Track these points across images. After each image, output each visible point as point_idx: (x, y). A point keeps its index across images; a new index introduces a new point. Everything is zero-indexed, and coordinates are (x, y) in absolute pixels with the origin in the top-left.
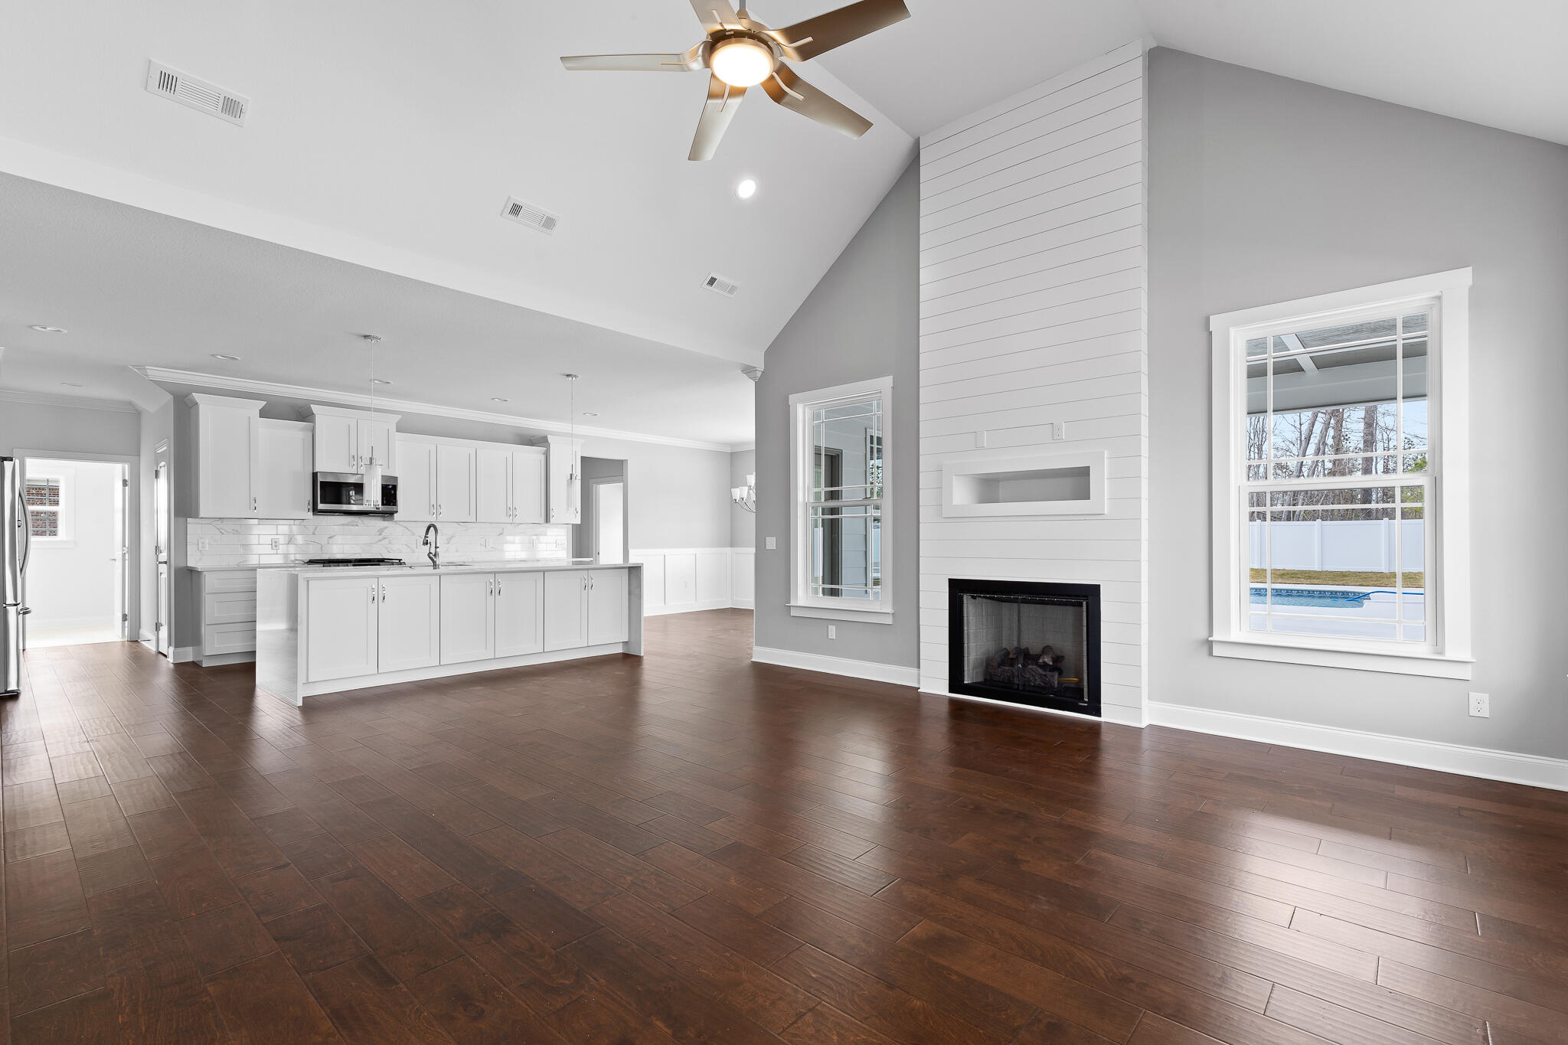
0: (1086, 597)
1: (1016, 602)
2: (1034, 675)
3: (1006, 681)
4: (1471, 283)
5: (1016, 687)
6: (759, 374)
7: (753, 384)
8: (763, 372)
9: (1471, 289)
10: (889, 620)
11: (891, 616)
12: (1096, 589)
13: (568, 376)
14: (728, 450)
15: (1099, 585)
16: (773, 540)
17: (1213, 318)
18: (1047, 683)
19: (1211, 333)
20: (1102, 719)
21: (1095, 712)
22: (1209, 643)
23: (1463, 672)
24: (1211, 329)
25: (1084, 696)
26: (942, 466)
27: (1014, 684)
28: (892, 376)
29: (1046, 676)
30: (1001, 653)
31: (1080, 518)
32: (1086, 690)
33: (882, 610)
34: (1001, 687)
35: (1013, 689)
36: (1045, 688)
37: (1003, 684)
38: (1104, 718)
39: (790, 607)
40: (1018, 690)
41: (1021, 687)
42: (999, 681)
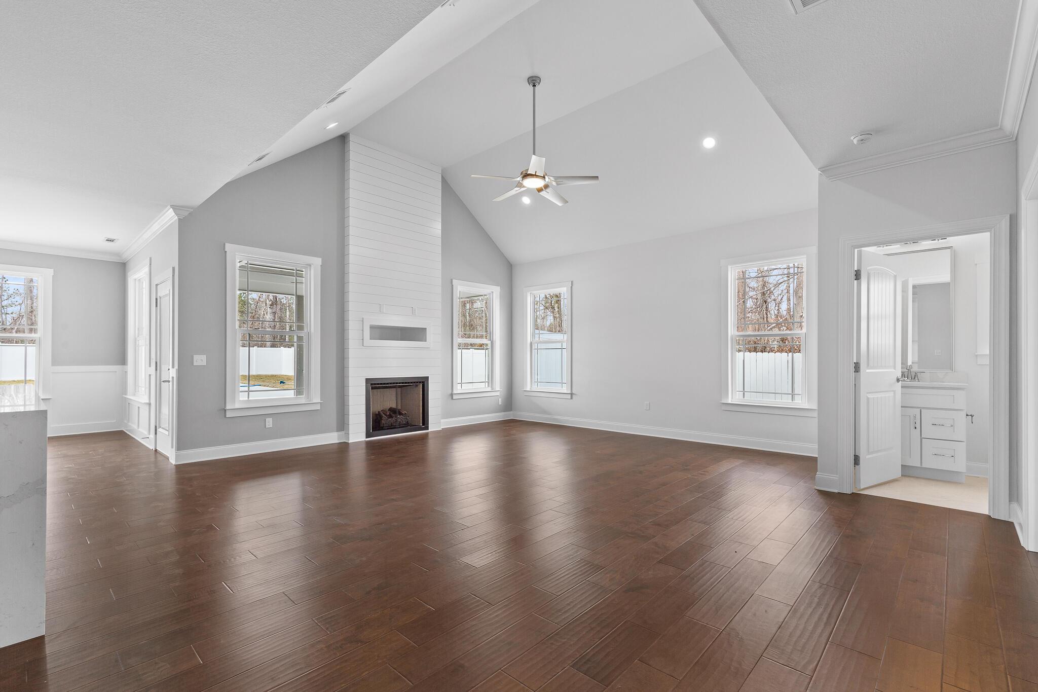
0: (422, 382)
4: (500, 291)
6: (187, 214)
9: (500, 293)
10: (318, 407)
11: (319, 404)
12: (428, 378)
16: (204, 357)
17: (454, 280)
18: (408, 422)
19: (452, 285)
20: (429, 430)
21: (427, 428)
22: (452, 395)
23: (498, 394)
24: (453, 284)
25: (420, 424)
26: (363, 318)
27: (395, 426)
28: (321, 259)
29: (406, 419)
30: (382, 413)
31: (422, 349)
32: (422, 421)
33: (311, 401)
34: (389, 429)
35: (395, 428)
36: (407, 424)
37: (390, 427)
38: (431, 430)
39: (226, 410)
40: (397, 428)
41: (398, 426)
42: (387, 426)
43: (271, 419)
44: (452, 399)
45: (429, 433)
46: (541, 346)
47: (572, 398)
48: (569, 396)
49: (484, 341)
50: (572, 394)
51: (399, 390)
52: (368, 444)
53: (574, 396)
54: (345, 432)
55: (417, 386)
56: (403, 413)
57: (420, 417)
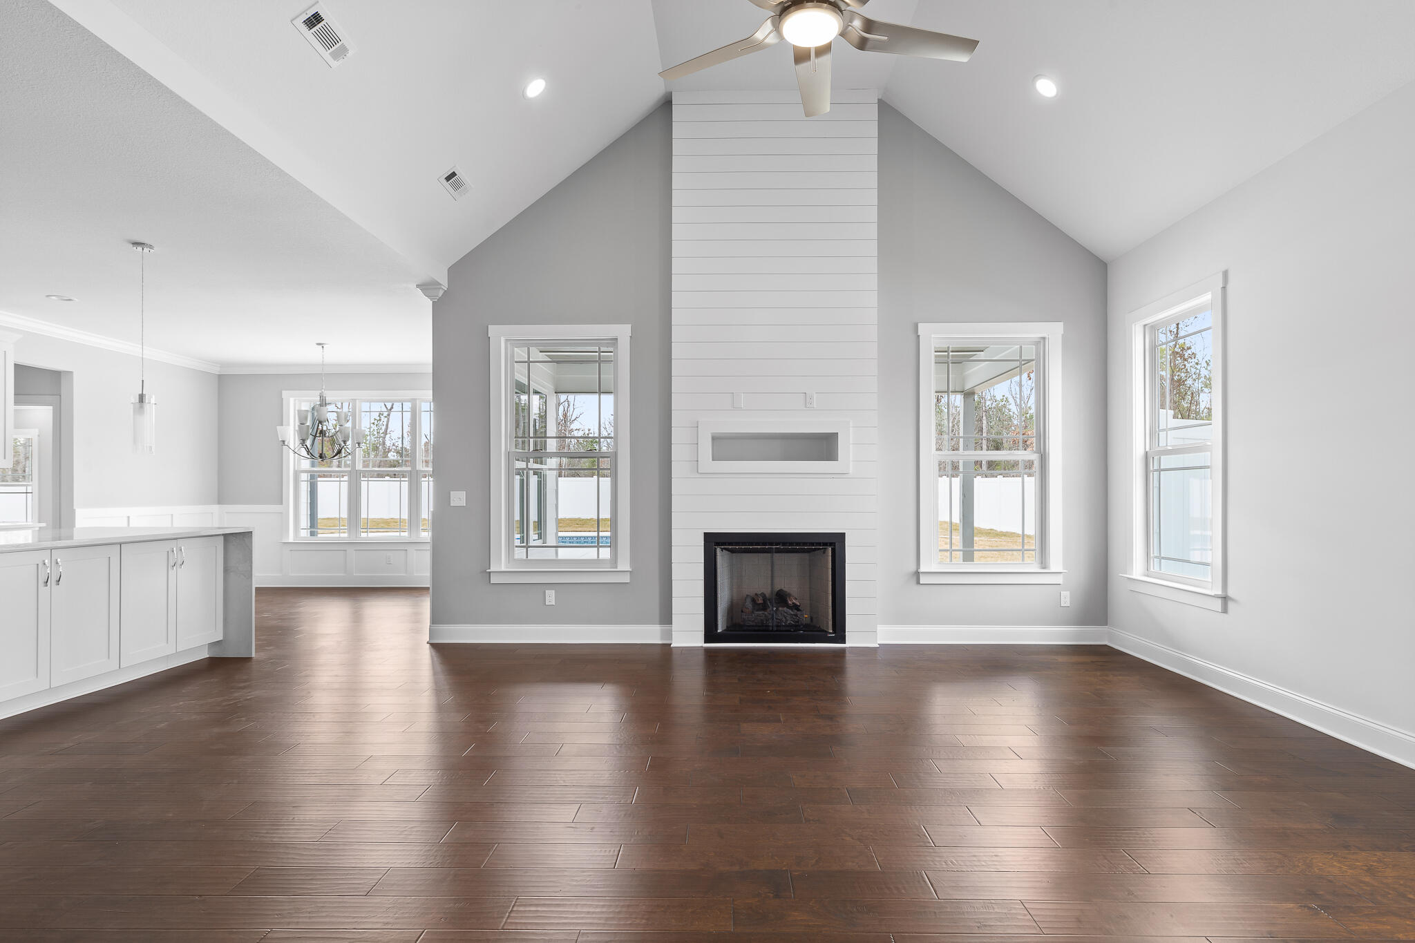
0: (831, 544)
1: (770, 552)
2: (785, 616)
3: (760, 624)
4: (1063, 333)
5: (771, 628)
6: (441, 293)
7: (428, 303)
8: (445, 292)
9: (1063, 335)
10: (626, 579)
11: (629, 574)
12: (842, 536)
13: (136, 244)
14: (216, 371)
15: (845, 533)
16: (463, 494)
17: (920, 325)
18: (799, 622)
19: (919, 336)
20: (847, 645)
21: (843, 640)
22: (917, 574)
23: (1059, 579)
24: (919, 334)
25: (828, 629)
26: (698, 422)
27: (769, 626)
28: (630, 325)
29: (796, 615)
30: (749, 600)
31: (829, 476)
32: (830, 623)
33: (616, 568)
34: (755, 631)
35: (768, 631)
36: (797, 626)
37: (756, 628)
38: (849, 644)
39: (490, 572)
40: (772, 631)
41: (775, 629)
42: (753, 626)
43: (554, 591)
44: (918, 582)
45: (843, 651)
46: (1167, 461)
47: (1225, 610)
48: (1218, 605)
49: (1021, 455)
50: (1225, 599)
51: (806, 556)
52: (710, 655)
53: (1231, 605)
54: (666, 627)
55: (824, 553)
56: (790, 602)
57: (828, 615)
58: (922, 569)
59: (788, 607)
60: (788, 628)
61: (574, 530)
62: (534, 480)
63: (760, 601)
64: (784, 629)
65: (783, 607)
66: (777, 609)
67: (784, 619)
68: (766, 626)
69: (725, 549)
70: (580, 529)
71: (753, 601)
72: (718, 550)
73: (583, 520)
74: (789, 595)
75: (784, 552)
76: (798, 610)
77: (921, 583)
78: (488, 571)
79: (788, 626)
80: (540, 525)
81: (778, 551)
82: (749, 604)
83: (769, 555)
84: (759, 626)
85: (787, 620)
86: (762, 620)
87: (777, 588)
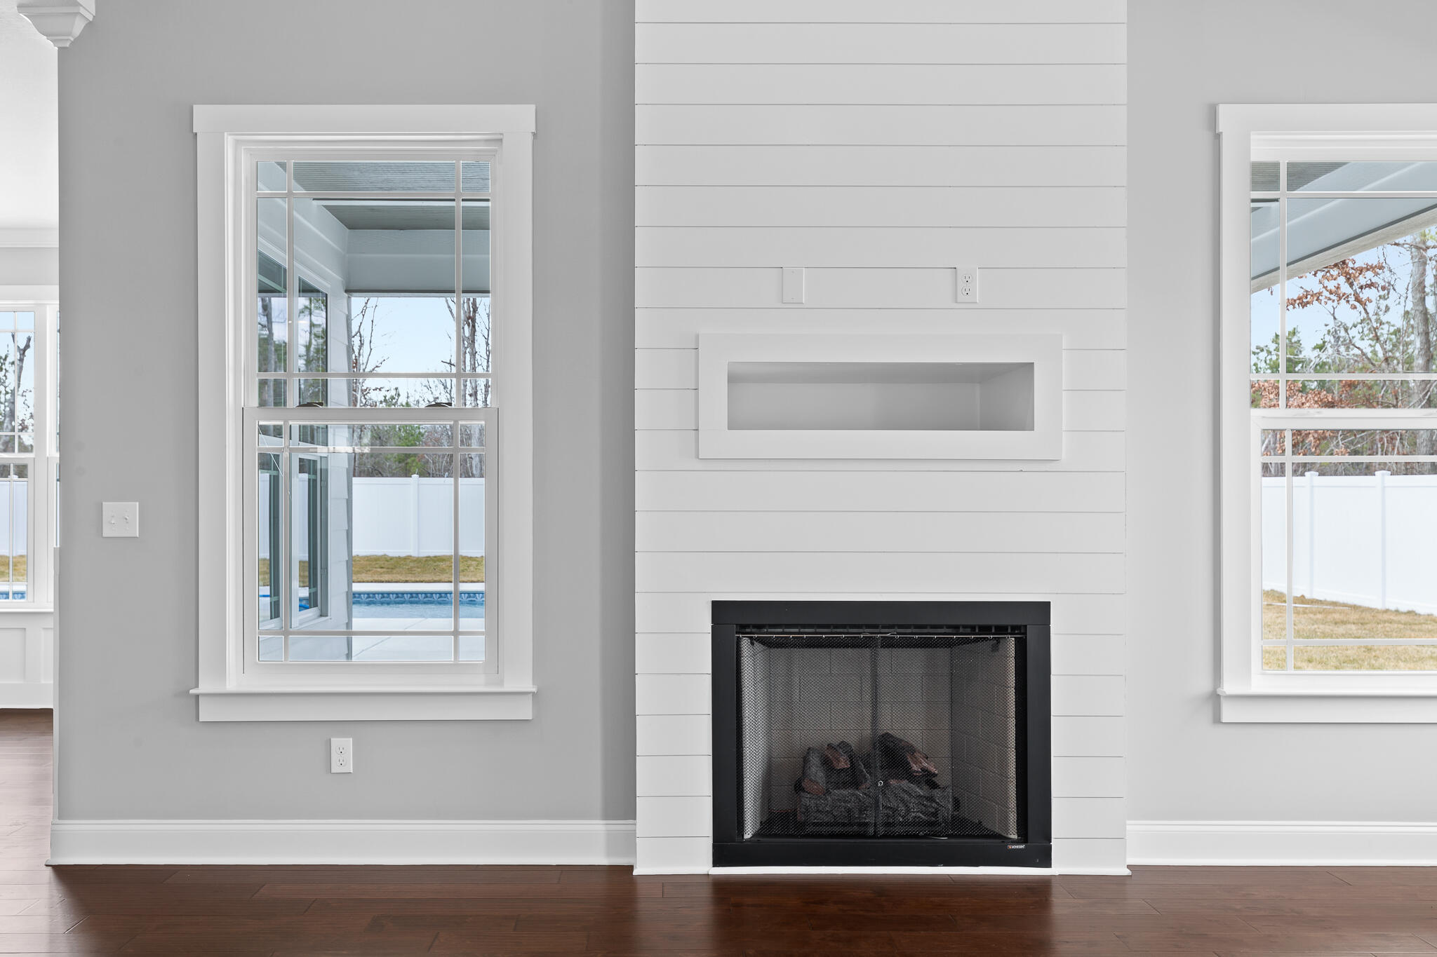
0: (1016, 630)
1: (865, 648)
2: (904, 800)
3: (845, 821)
5: (871, 830)
6: (78, 27)
7: (51, 51)
8: (90, 25)
10: (524, 711)
11: (529, 700)
12: (1041, 610)
15: (1048, 604)
17: (1223, 110)
18: (935, 814)
19: (1218, 137)
20: (1056, 869)
21: (1044, 858)
22: (1215, 699)
24: (1221, 128)
25: (1007, 830)
26: (697, 337)
27: (866, 824)
28: (533, 107)
29: (931, 799)
30: (815, 760)
31: (1008, 467)
32: (1013, 817)
33: (501, 683)
34: (832, 836)
35: (864, 836)
36: (932, 825)
37: (837, 830)
38: (1060, 866)
39: (197, 697)
40: (875, 836)
41: (881, 830)
42: (827, 824)
43: (351, 739)
44: (1217, 719)
45: (1044, 885)
51: (942, 654)
54: (620, 826)
55: (995, 648)
56: (915, 767)
57: (1007, 798)
58: (1229, 687)
59: (910, 776)
60: (912, 830)
61: (376, 579)
62: (300, 483)
63: (843, 763)
64: (902, 830)
65: (897, 777)
66: (886, 784)
67: (902, 808)
68: (860, 825)
69: (758, 640)
70: (387, 577)
71: (827, 763)
72: (745, 643)
73: (392, 558)
74: (912, 750)
75: (902, 646)
76: (934, 786)
77: (1224, 720)
78: (192, 691)
79: (909, 824)
80: (314, 571)
81: (889, 644)
82: (816, 772)
83: (867, 652)
84: (844, 825)
85: (908, 811)
86: (849, 811)
87: (881, 733)
